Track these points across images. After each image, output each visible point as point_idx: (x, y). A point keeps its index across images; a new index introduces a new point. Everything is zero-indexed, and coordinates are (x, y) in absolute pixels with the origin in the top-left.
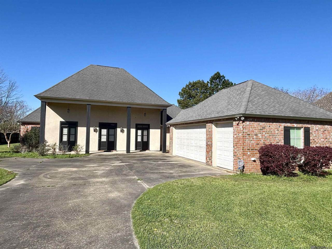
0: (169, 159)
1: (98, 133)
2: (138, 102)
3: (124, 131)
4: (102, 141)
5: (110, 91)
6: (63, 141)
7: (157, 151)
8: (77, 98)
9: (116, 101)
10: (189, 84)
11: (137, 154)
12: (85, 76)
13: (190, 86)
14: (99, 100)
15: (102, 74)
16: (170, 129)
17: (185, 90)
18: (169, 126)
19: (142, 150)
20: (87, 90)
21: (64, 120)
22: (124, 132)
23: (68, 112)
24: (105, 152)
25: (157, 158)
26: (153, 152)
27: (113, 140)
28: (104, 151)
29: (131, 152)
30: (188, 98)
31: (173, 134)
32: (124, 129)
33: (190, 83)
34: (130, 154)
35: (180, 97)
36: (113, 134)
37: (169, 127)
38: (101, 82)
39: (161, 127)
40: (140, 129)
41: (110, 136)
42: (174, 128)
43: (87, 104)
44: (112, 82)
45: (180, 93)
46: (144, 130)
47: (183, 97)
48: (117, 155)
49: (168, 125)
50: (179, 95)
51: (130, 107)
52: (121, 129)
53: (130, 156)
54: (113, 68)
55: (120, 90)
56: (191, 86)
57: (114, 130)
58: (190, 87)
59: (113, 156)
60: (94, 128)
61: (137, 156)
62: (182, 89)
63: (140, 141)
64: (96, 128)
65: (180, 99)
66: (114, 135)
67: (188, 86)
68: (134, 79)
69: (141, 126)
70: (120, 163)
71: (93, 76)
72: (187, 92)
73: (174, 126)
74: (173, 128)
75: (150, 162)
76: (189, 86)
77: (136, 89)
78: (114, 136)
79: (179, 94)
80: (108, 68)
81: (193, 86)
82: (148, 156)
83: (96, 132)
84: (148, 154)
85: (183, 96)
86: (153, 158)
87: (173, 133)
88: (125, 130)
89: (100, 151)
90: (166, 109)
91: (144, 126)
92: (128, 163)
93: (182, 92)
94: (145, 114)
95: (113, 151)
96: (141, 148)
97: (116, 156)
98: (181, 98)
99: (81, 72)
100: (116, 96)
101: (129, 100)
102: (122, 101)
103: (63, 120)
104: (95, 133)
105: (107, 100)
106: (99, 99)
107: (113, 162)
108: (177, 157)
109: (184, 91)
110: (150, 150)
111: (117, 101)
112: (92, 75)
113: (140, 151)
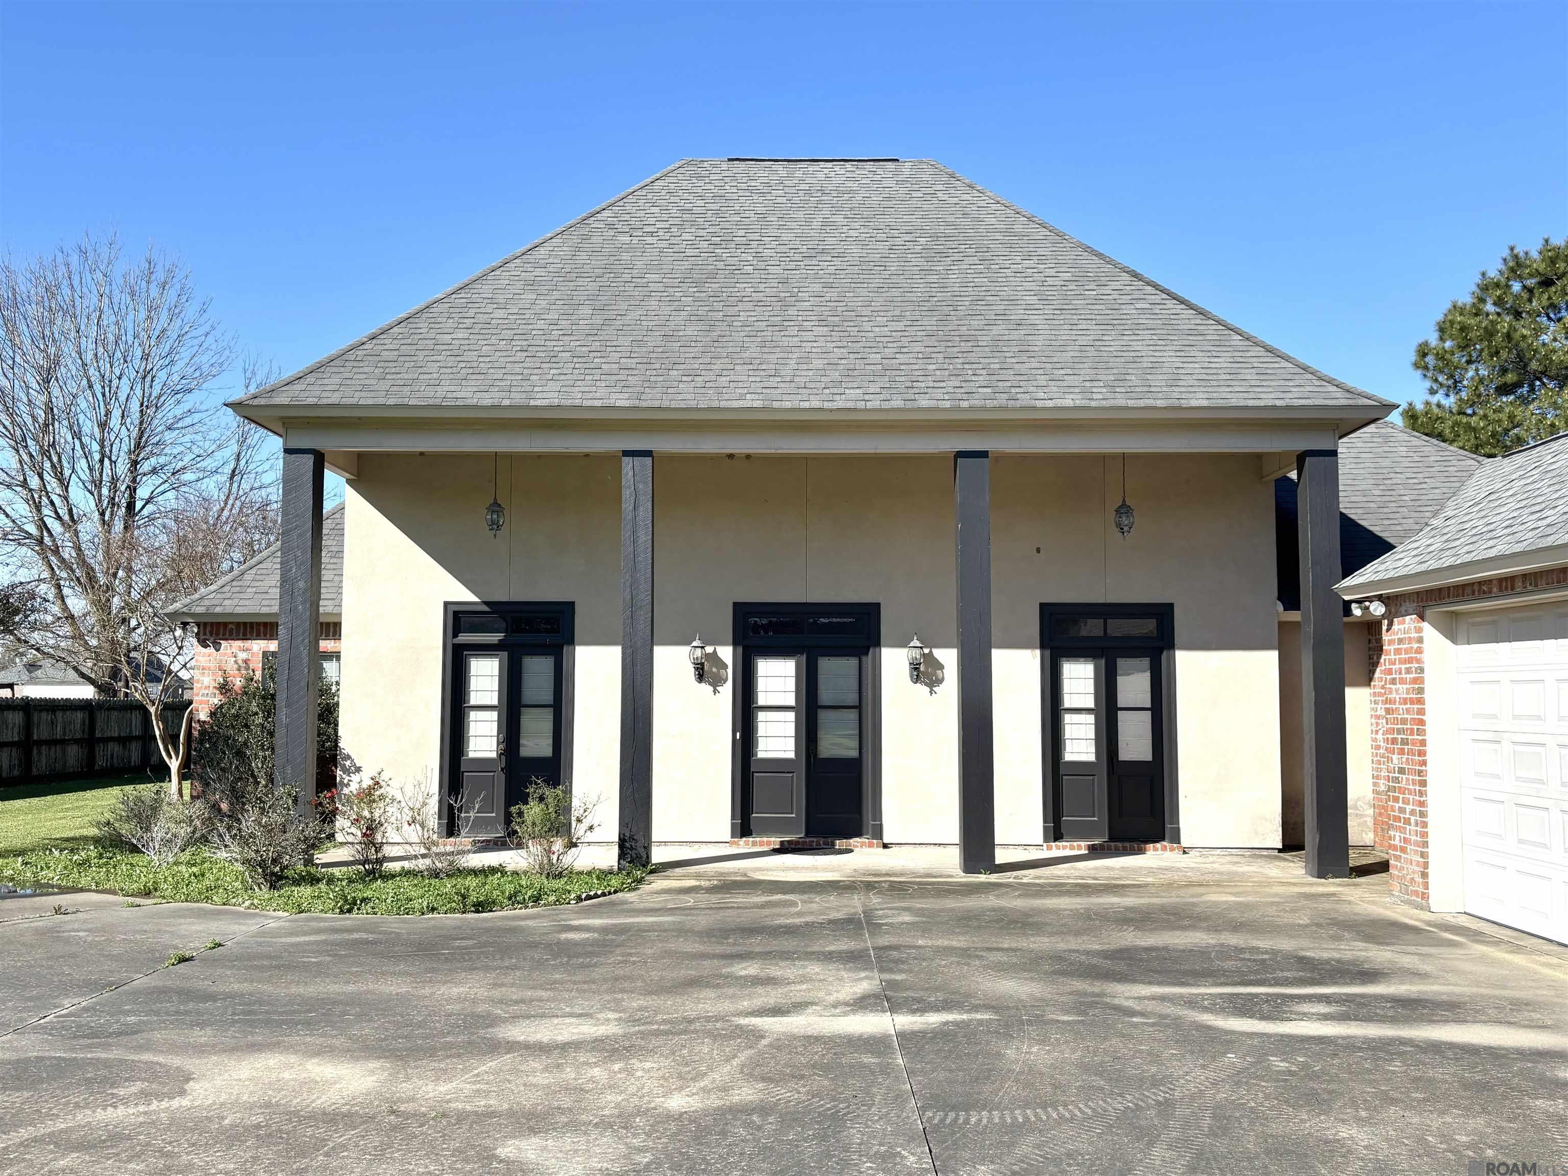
0: (1407, 961)
1: (727, 690)
2: (1050, 404)
3: (941, 667)
4: (761, 755)
5: (808, 336)
6: (472, 755)
7: (1256, 853)
8: (538, 403)
9: (850, 405)
10: (1512, 270)
11: (1058, 889)
12: (627, 239)
13: (1516, 287)
14: (710, 409)
15: (763, 217)
16: (1386, 637)
17: (1472, 321)
18: (1377, 609)
19: (1112, 838)
20: (625, 341)
21: (468, 596)
22: (940, 681)
23: (495, 526)
24: (783, 849)
25: (1264, 943)
26: (1219, 864)
27: (854, 754)
28: (775, 841)
29: (1001, 856)
30: (1504, 390)
31: (1421, 691)
32: (938, 653)
33: (1516, 257)
34: (993, 878)
35: (1428, 384)
36: (851, 698)
37: (1372, 628)
38: (749, 269)
39: (1282, 625)
40: (1079, 652)
41: (823, 715)
42: (1429, 632)
43: (626, 453)
44: (837, 261)
45: (1423, 351)
46: (1121, 663)
47: (1455, 387)
48: (869, 886)
49: (1359, 602)
50: (1416, 366)
51: (984, 454)
52: (916, 653)
53: (991, 901)
54: (848, 165)
55: (897, 319)
56: (1531, 282)
57: (853, 662)
58: (1517, 297)
59: (833, 899)
60: (698, 652)
61: (1055, 912)
62: (1440, 317)
63: (1092, 758)
64: (709, 649)
65: (1427, 403)
66: (859, 707)
67: (1497, 285)
68: (1018, 228)
69: (1092, 628)
70: (862, 1004)
71: (686, 236)
72: (1490, 333)
73: (1428, 613)
74: (1419, 630)
75: (1192, 1003)
76: (1508, 287)
77: (1033, 300)
78: (853, 715)
79: (1420, 365)
80: (812, 168)
81: (1547, 283)
82: (1163, 909)
83: (716, 682)
84: (1170, 886)
85: (1452, 376)
86: (1224, 952)
87: (1421, 680)
88: (948, 658)
89: (744, 845)
90: (1334, 453)
91: (1119, 628)
92: (946, 1006)
93: (1448, 344)
94: (1124, 509)
95: (854, 841)
96: (1099, 818)
97: (855, 904)
98: (1433, 392)
99: (606, 214)
100: (860, 364)
101: (968, 387)
102: (909, 405)
103: (463, 595)
104: (706, 688)
105: (776, 405)
106: (715, 404)
107: (799, 991)
108: (1497, 943)
109: (1463, 329)
110: (1185, 842)
111: (861, 405)
112: (680, 226)
113: (1095, 852)
